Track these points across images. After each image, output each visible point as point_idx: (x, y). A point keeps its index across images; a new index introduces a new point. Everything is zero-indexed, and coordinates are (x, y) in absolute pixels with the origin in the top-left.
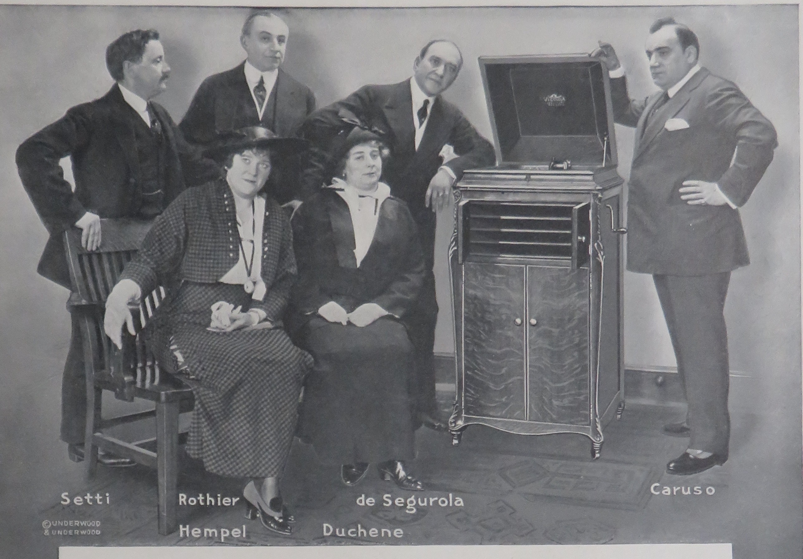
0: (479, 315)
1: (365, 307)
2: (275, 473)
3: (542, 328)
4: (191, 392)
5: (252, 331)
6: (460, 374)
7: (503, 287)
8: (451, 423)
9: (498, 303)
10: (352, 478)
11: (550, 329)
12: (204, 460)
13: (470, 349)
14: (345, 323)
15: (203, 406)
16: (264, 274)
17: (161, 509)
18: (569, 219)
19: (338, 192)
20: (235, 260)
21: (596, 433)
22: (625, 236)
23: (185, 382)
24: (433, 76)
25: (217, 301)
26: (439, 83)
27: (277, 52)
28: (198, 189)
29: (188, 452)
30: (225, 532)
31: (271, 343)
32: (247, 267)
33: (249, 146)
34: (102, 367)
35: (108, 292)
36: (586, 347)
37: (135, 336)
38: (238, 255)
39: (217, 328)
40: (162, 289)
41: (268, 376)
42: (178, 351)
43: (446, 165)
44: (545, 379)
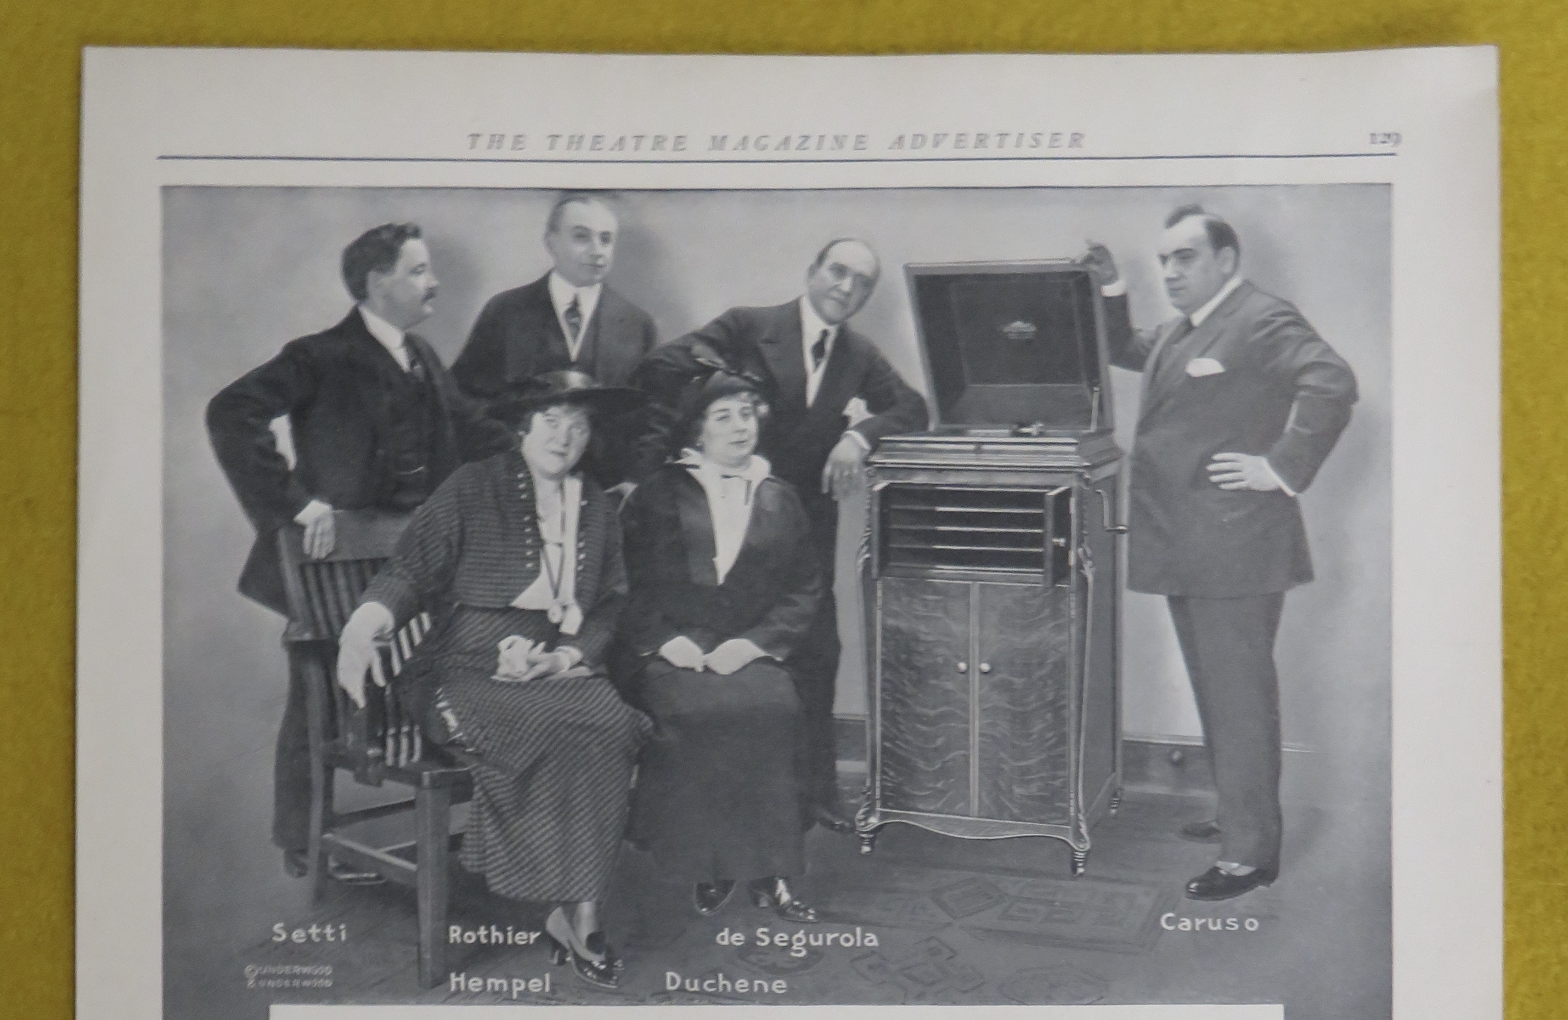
0: (904, 656)
1: (731, 644)
2: (594, 895)
3: (998, 677)
4: (469, 772)
5: (561, 680)
6: (873, 746)
7: (939, 614)
8: (860, 821)
9: (930, 638)
10: (711, 903)
11: (1011, 678)
12: (488, 875)
13: (891, 707)
14: (700, 669)
15: (486, 793)
16: (579, 594)
17: (423, 949)
18: (1040, 511)
19: (691, 470)
20: (535, 573)
21: (1079, 837)
22: (1125, 537)
23: (461, 758)
24: (835, 294)
25: (508, 635)
26: (843, 304)
27: (600, 256)
28: (479, 465)
29: (463, 863)
30: (519, 985)
31: (588, 699)
32: (552, 582)
33: (557, 400)
34: (335, 735)
35: (343, 621)
36: (1064, 707)
37: (383, 689)
38: (538, 565)
39: (506, 676)
40: (425, 617)
41: (584, 748)
42: (450, 710)
43: (852, 429)
44: (1003, 755)
